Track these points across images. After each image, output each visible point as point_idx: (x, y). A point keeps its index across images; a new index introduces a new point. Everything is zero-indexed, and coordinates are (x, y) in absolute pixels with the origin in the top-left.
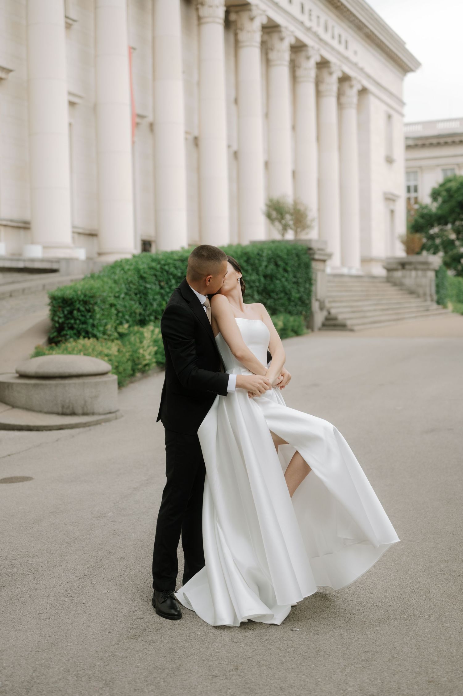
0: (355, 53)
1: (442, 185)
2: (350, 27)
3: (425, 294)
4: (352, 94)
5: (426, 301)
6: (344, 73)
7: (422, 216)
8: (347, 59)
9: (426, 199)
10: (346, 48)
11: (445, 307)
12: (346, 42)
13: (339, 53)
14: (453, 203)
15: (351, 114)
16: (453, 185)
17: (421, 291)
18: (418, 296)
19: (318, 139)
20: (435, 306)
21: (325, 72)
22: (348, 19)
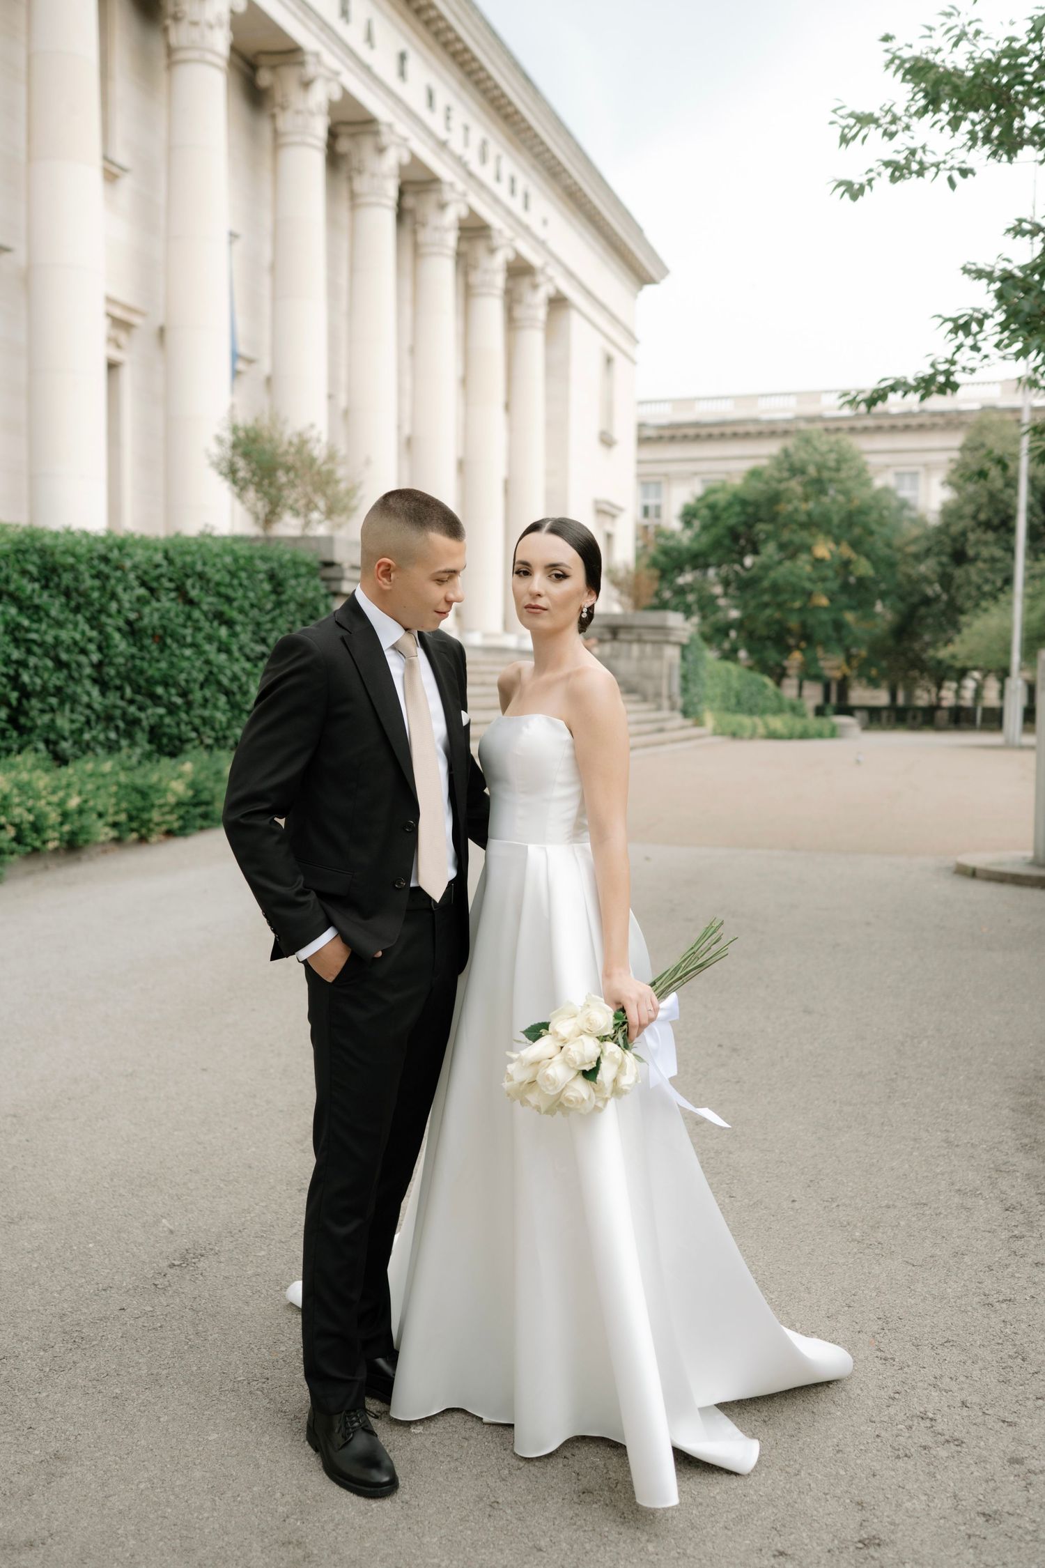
0: (545, 222)
1: (700, 500)
2: (534, 167)
3: (658, 695)
4: (535, 304)
5: (659, 708)
6: (519, 256)
7: (666, 552)
8: (526, 229)
9: (672, 521)
10: (526, 207)
11: (699, 723)
12: (526, 196)
13: (509, 212)
14: (718, 530)
15: (533, 341)
16: (721, 499)
17: (649, 687)
18: (645, 699)
19: (464, 382)
20: (678, 720)
21: (480, 248)
22: (531, 148)
